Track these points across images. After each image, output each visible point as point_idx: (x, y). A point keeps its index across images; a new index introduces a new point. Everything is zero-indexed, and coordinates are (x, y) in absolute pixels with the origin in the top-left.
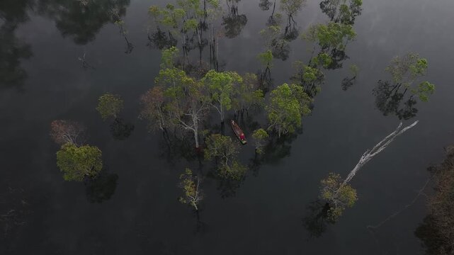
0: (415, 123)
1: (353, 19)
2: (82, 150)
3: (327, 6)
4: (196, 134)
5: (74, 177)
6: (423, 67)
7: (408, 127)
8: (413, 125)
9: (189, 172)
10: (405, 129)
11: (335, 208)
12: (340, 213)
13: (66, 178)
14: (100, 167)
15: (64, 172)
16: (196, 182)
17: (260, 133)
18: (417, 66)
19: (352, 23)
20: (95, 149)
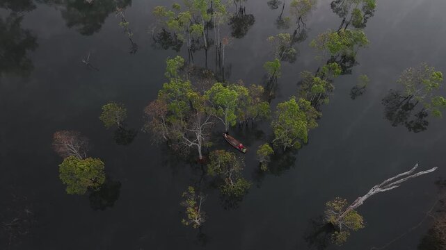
0: (433, 169)
1: (365, 21)
2: (85, 164)
3: (338, 6)
4: (200, 148)
5: (76, 191)
6: (438, 81)
7: (425, 172)
8: (431, 171)
9: (192, 189)
10: (421, 173)
11: (339, 232)
12: (345, 239)
13: (69, 191)
14: (102, 180)
15: (66, 185)
16: (198, 201)
17: (265, 150)
18: (432, 80)
19: (363, 26)
20: (98, 162)
